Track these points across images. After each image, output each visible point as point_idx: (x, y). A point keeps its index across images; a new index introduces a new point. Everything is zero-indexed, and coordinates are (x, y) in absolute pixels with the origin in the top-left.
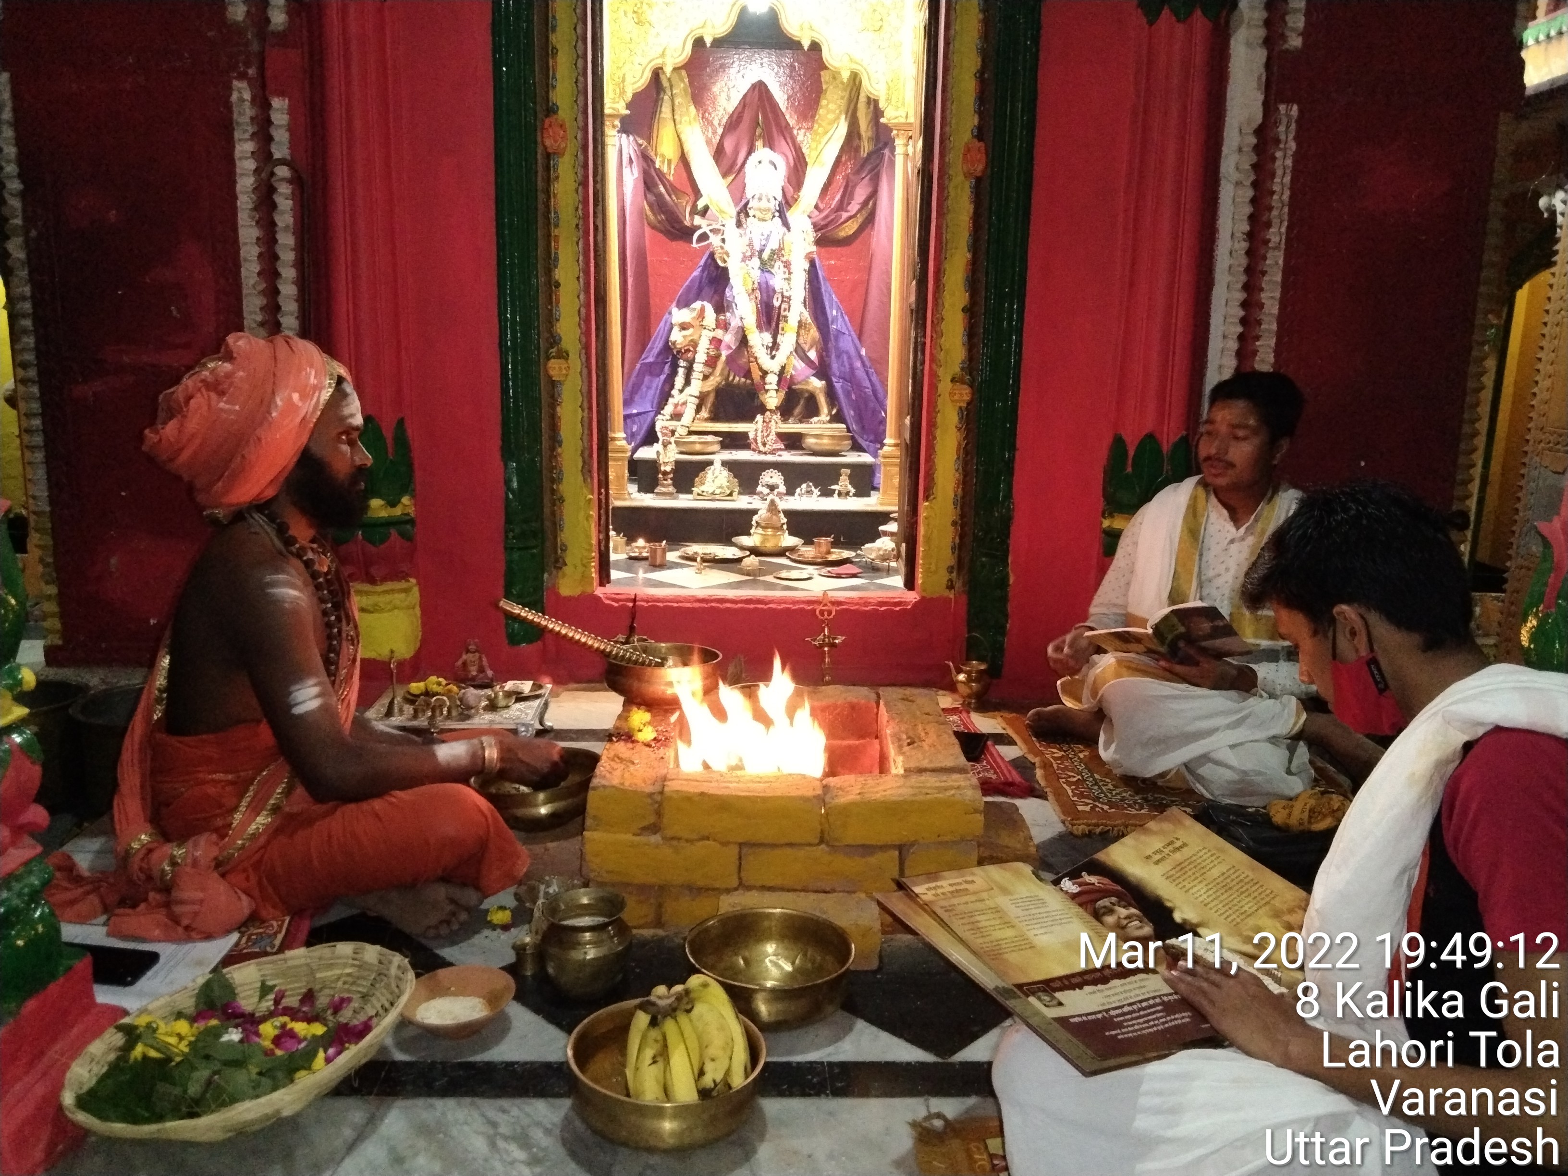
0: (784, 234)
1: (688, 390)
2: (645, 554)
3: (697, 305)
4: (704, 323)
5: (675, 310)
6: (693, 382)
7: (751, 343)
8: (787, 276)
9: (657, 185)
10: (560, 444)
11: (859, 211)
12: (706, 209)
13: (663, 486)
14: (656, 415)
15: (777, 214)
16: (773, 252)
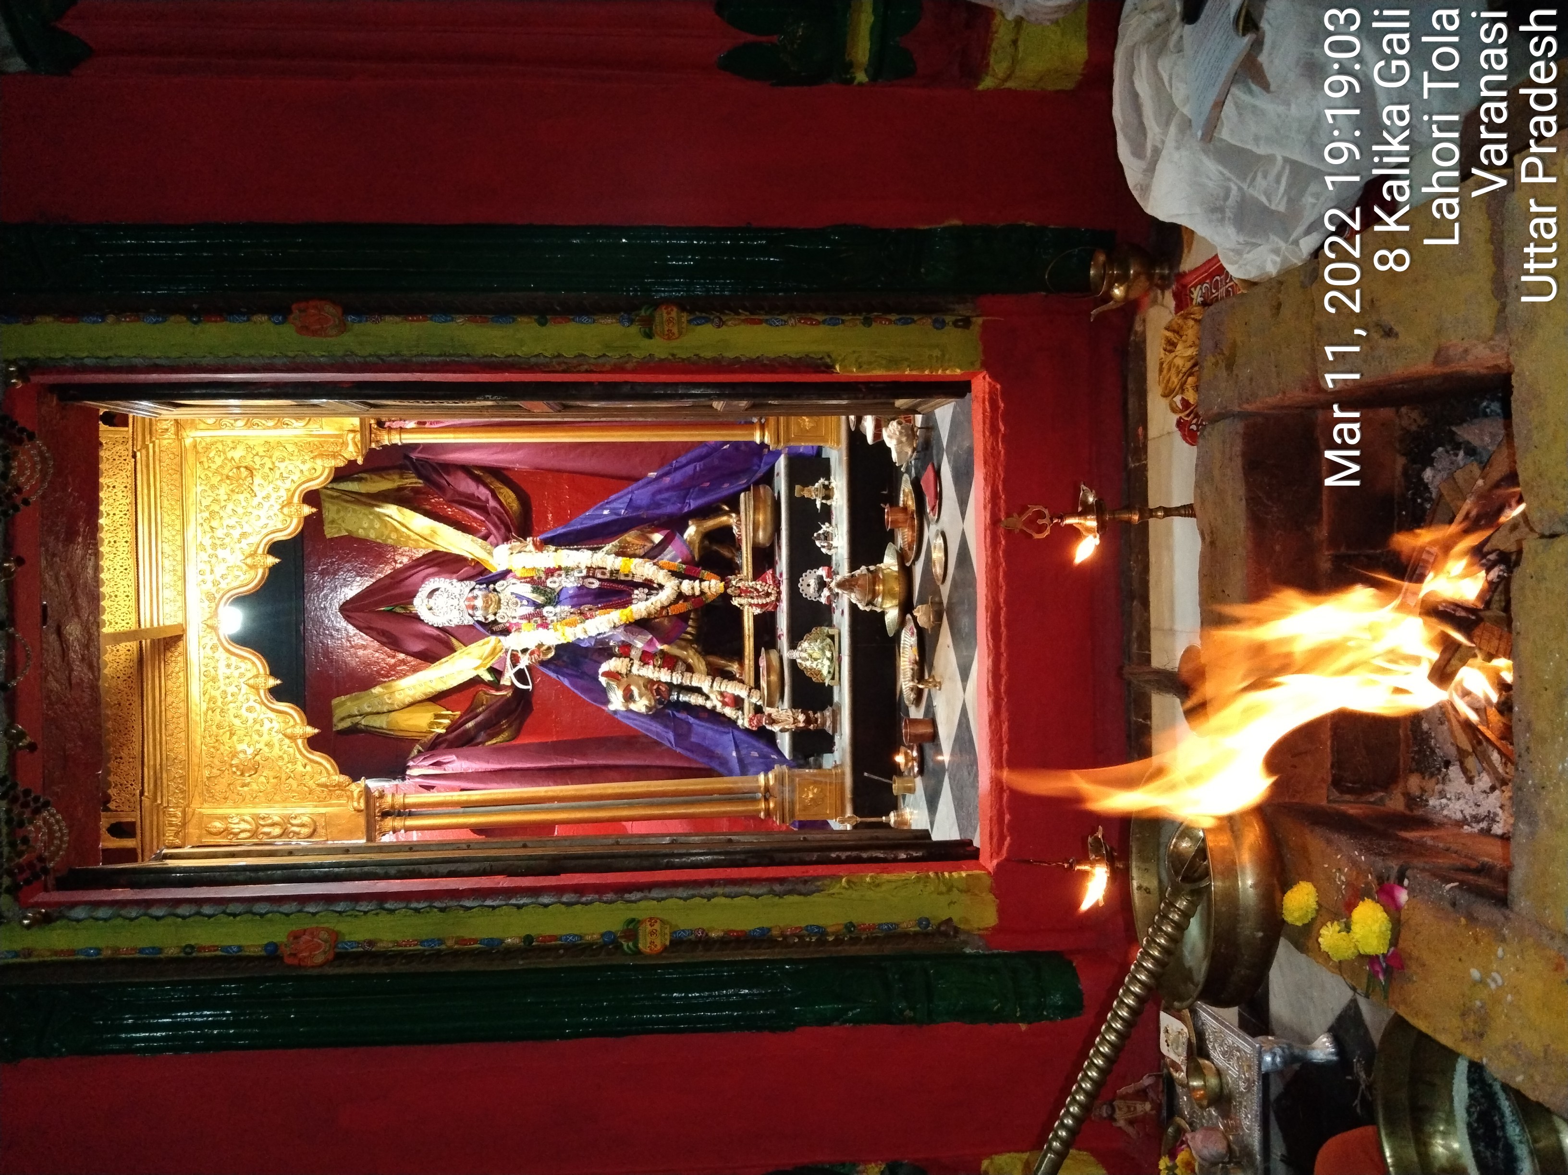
0: (515, 577)
1: (706, 690)
3: (603, 680)
4: (624, 671)
5: (612, 707)
6: (695, 684)
7: (644, 614)
8: (563, 573)
9: (467, 731)
11: (486, 486)
12: (492, 670)
13: (824, 723)
14: (737, 728)
15: (491, 586)
16: (536, 590)
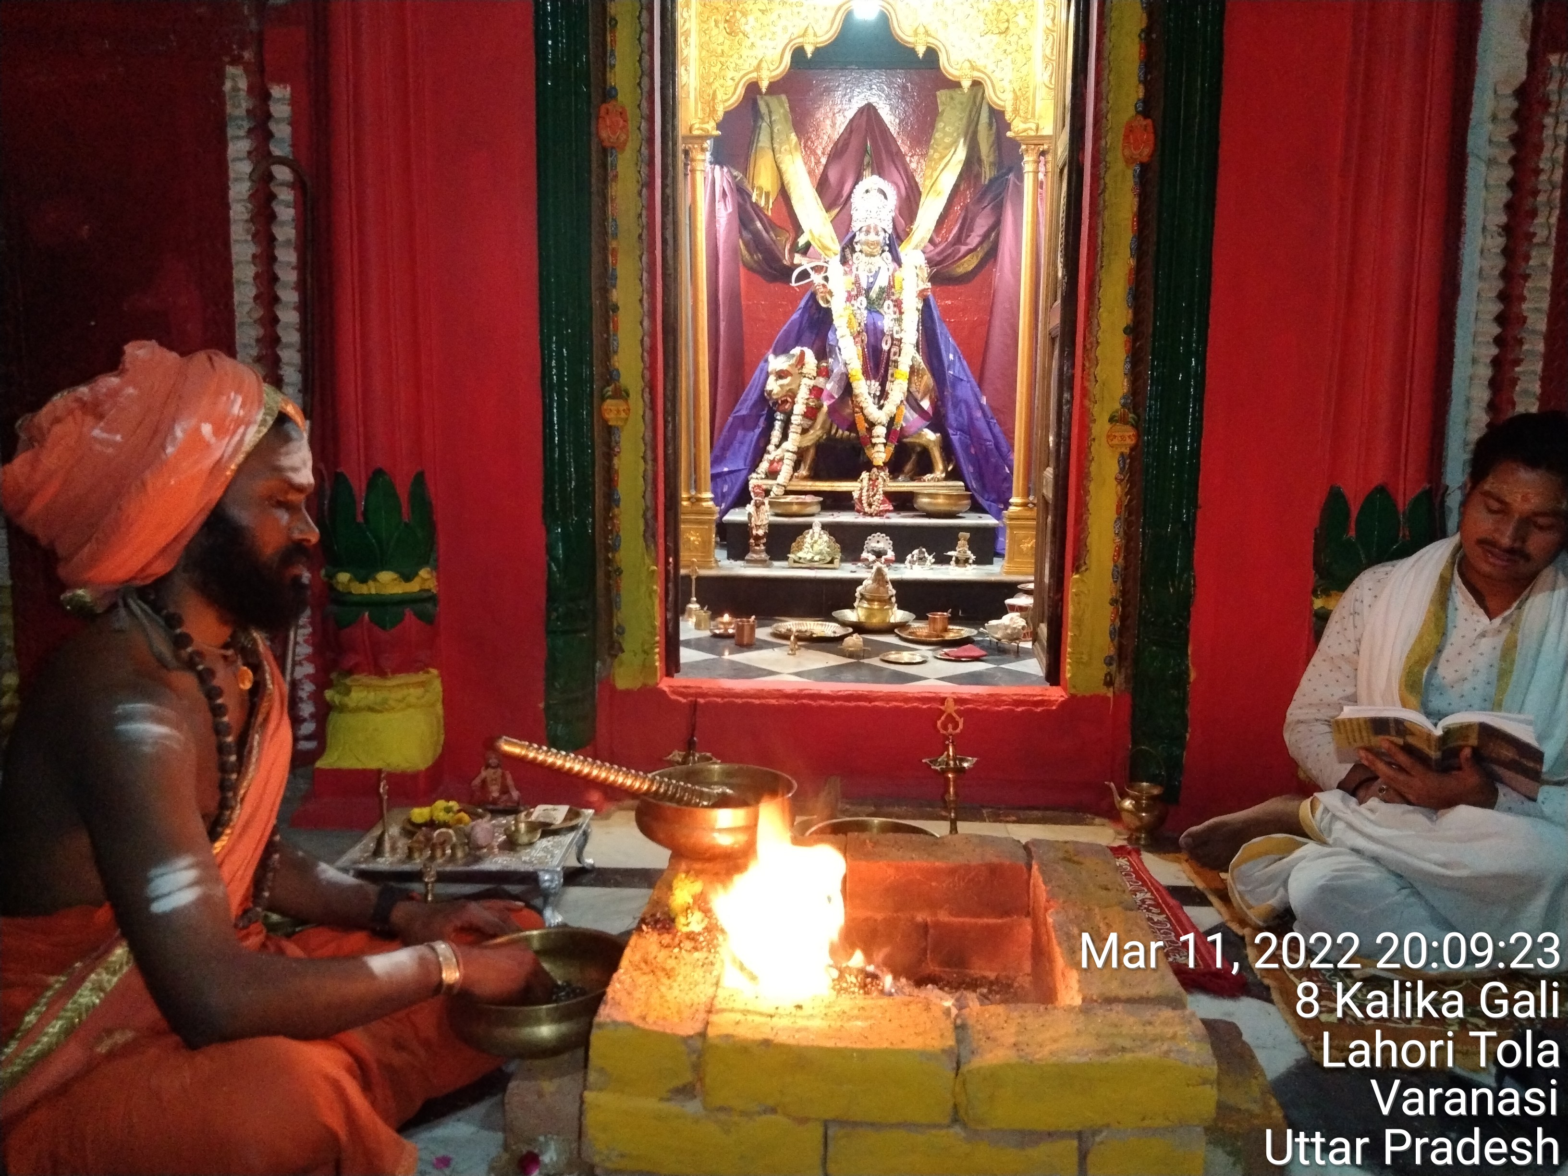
0: (895, 270)
1: (785, 445)
2: (731, 631)
3: (796, 351)
4: (804, 371)
5: (771, 357)
6: (792, 436)
7: (857, 391)
8: (897, 316)
9: (752, 221)
10: (617, 502)
11: (981, 243)
12: (808, 245)
13: (755, 552)
14: (750, 473)
15: (887, 248)
16: (882, 290)
